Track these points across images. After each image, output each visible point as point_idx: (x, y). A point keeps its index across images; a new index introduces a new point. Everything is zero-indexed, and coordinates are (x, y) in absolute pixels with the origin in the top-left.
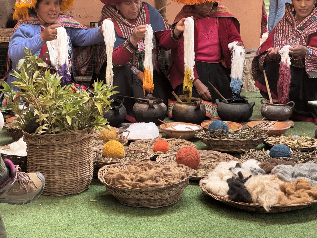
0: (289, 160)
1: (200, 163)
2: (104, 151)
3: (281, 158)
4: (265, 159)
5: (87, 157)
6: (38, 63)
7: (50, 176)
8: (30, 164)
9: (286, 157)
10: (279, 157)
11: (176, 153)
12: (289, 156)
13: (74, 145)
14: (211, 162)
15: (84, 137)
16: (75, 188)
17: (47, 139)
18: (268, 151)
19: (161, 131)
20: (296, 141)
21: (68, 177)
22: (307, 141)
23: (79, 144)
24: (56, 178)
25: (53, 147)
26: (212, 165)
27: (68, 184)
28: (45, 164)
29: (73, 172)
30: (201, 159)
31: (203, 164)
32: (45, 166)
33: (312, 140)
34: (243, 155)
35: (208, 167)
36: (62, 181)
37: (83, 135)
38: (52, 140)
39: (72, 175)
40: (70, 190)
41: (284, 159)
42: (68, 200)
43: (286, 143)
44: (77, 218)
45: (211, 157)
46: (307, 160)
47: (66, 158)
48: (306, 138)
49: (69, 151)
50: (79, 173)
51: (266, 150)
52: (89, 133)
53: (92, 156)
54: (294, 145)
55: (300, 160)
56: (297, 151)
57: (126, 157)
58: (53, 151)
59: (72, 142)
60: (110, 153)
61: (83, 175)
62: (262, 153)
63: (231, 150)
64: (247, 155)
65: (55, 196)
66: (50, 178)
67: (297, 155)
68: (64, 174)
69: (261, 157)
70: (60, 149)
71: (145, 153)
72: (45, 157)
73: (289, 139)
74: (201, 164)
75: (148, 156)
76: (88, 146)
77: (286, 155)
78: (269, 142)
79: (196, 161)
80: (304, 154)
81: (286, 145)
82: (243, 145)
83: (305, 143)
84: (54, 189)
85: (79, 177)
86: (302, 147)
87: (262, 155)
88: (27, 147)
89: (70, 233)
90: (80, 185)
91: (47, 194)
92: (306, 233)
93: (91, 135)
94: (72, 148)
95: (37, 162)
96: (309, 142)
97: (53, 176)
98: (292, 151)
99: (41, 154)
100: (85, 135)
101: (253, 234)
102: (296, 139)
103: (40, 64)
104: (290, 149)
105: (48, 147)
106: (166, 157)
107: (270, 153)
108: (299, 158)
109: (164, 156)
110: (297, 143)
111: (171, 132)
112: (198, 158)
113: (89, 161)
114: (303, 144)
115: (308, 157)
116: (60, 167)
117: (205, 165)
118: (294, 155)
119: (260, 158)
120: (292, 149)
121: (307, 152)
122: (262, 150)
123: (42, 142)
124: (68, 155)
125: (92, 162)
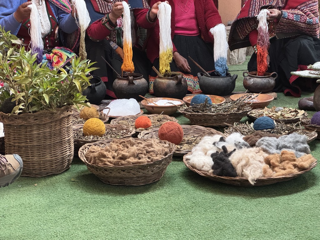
0: (273, 132)
1: (183, 138)
2: (84, 129)
3: (265, 130)
4: (249, 132)
5: (67, 136)
6: (12, 40)
7: (29, 157)
8: (8, 145)
9: (270, 130)
10: (263, 129)
11: (158, 129)
12: (273, 128)
13: (53, 124)
14: (194, 137)
15: (62, 116)
16: (55, 168)
17: (24, 119)
18: (252, 124)
19: (142, 107)
20: (279, 113)
21: (48, 157)
22: (290, 113)
23: (58, 123)
24: (36, 159)
25: (31, 126)
26: (195, 140)
27: (48, 164)
28: (23, 144)
29: (52, 152)
30: (185, 135)
31: (186, 139)
32: (24, 146)
33: (296, 111)
34: (227, 129)
35: (191, 142)
36: (41, 162)
37: (62, 113)
38: (29, 120)
39: (51, 155)
40: (50, 170)
41: (268, 131)
42: (48, 181)
43: (270, 115)
44: (59, 199)
45: (194, 132)
46: (291, 131)
47: (45, 137)
48: (290, 110)
49: (48, 130)
50: (59, 153)
51: (250, 123)
52: (68, 111)
53: (72, 135)
54: (278, 117)
55: (284, 132)
56: (281, 123)
57: (107, 134)
58: (31, 131)
59: (50, 121)
60: (90, 131)
61: (63, 155)
62: (246, 126)
63: (215, 125)
64: (231, 129)
65: (35, 177)
66: (29, 159)
67: (282, 127)
68: (44, 154)
69: (245, 130)
70: (39, 129)
71: (126, 130)
72: (23, 137)
73: (272, 111)
74: (184, 140)
75: (129, 133)
76: (68, 125)
77: (270, 127)
78: (253, 115)
79: (179, 136)
80: (288, 126)
81: (270, 117)
82: (226, 119)
83: (288, 115)
84: (33, 170)
85: (60, 157)
86: (285, 119)
87: (246, 128)
88: (4, 127)
89: (51, 214)
90: (61, 165)
91: (27, 175)
92: (293, 206)
93: (70, 114)
94: (51, 127)
95: (15, 143)
96: (293, 114)
97: (32, 157)
98: (275, 123)
99: (19, 134)
100: (64, 113)
101: (238, 208)
102: (279, 110)
103: (14, 41)
104: (274, 121)
105: (26, 127)
106: (148, 133)
107: (254, 126)
108: (283, 129)
109: (146, 133)
110: (281, 115)
111: (153, 107)
112: (181, 133)
113: (68, 140)
114: (286, 115)
115: (292, 129)
116: (39, 147)
117: (188, 140)
118: (278, 127)
119: (244, 132)
120: (276, 121)
121: (291, 123)
122: (246, 123)
123: (19, 122)
124: (47, 134)
125: (72, 140)
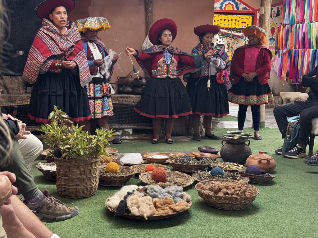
0: (222, 177)
1: (167, 178)
2: (106, 169)
3: (217, 176)
4: (208, 176)
5: (94, 174)
7: (70, 185)
8: (58, 178)
10: (216, 175)
11: (151, 172)
12: (222, 175)
13: (86, 166)
14: (174, 178)
15: (92, 161)
16: (86, 193)
17: (69, 162)
19: (144, 158)
20: (227, 166)
21: (82, 187)
23: (89, 165)
24: (74, 187)
25: (73, 167)
26: (174, 180)
27: (81, 191)
28: (67, 178)
29: (85, 183)
30: (168, 176)
32: (67, 179)
33: (238, 165)
34: (194, 174)
35: (172, 181)
36: (77, 189)
37: (92, 159)
38: (72, 163)
39: (84, 185)
40: (82, 194)
41: (219, 177)
42: (81, 202)
43: (222, 167)
44: (86, 213)
45: (174, 175)
46: (234, 178)
47: (81, 174)
48: (234, 164)
49: (83, 170)
50: (88, 184)
51: (208, 171)
52: (96, 159)
53: (98, 173)
54: (226, 168)
55: (229, 177)
56: (227, 172)
57: (120, 172)
58: (73, 170)
59: (84, 164)
61: (91, 185)
62: (206, 173)
63: (185, 171)
64: (197, 175)
65: (73, 199)
66: (70, 187)
67: (228, 174)
68: (79, 184)
70: (77, 169)
71: (132, 170)
72: (67, 173)
73: (223, 165)
74: (167, 179)
75: (133, 172)
76: (96, 167)
77: (220, 174)
78: (211, 166)
79: (164, 177)
80: (232, 174)
82: (193, 168)
83: (233, 167)
84: (72, 194)
85: (89, 187)
86: (231, 170)
88: (57, 167)
89: (80, 222)
90: (89, 192)
91: (68, 197)
93: (98, 160)
94: (85, 168)
95: (62, 176)
96: (236, 167)
97: (72, 185)
98: (224, 172)
99: (65, 171)
100: (94, 159)
102: (228, 164)
103: (63, 116)
104: (223, 170)
105: (70, 167)
106: (146, 174)
107: (211, 173)
109: (144, 174)
111: (150, 159)
112: (165, 175)
113: (95, 176)
114: (232, 168)
115: (234, 176)
116: (77, 180)
117: (170, 180)
118: (225, 174)
119: (204, 176)
121: (234, 172)
122: (206, 171)
123: (66, 164)
124: (82, 172)
125: (98, 177)
